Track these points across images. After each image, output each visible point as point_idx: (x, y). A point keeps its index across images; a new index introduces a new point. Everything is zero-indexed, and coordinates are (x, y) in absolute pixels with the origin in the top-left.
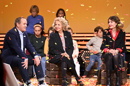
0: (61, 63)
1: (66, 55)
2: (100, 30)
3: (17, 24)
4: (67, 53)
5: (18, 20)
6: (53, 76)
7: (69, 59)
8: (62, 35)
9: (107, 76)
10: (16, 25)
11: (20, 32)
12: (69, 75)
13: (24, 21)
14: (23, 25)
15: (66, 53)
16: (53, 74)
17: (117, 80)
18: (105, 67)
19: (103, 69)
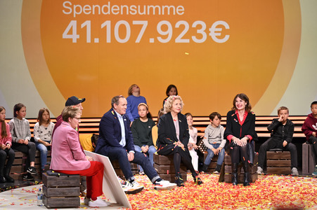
0: (173, 155)
1: (179, 144)
2: (216, 117)
3: (114, 105)
4: (181, 141)
5: (116, 100)
6: (163, 171)
7: (184, 149)
9: (233, 171)
10: (113, 106)
11: (118, 115)
12: (184, 170)
13: (123, 101)
14: (122, 107)
15: (179, 142)
16: (163, 168)
17: (245, 176)
18: (230, 160)
19: (227, 161)
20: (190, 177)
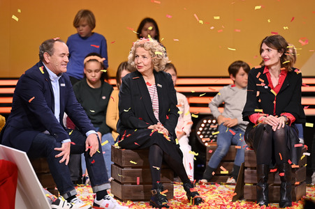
0: (148, 148)
1: (160, 129)
2: (241, 70)
3: (45, 55)
4: (164, 124)
5: (47, 47)
6: (129, 179)
8: (150, 81)
9: (260, 180)
10: (42, 58)
11: (52, 75)
12: (169, 177)
13: (61, 48)
14: (60, 59)
16: (128, 174)
17: (282, 189)
18: (255, 159)
19: (250, 161)
20: (179, 190)
